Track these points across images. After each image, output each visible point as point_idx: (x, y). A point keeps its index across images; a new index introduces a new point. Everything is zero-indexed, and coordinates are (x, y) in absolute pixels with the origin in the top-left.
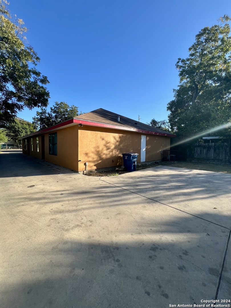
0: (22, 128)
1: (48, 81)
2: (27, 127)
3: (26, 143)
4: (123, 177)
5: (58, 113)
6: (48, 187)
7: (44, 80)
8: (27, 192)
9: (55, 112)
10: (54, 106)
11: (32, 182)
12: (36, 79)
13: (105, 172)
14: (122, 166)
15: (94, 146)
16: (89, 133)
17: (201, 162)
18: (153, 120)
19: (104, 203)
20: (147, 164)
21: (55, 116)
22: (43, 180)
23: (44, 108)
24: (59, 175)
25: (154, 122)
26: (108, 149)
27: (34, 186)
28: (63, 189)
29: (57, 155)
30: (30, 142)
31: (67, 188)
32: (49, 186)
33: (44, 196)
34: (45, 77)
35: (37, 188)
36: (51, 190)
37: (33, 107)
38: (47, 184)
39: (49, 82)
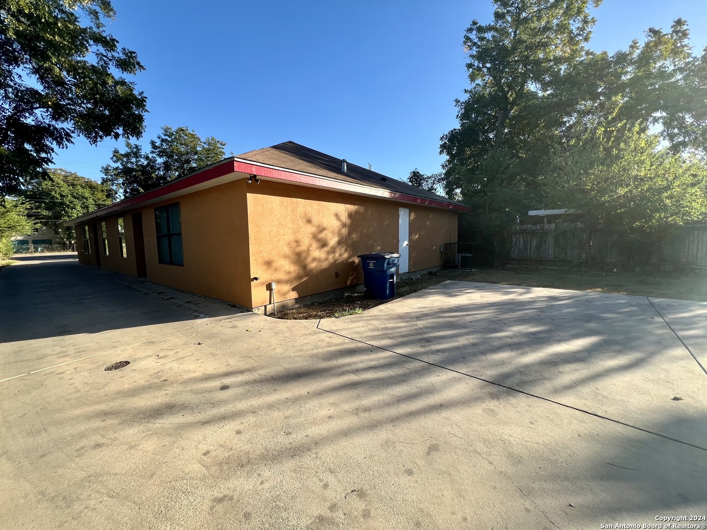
0: (72, 195)
1: (138, 63)
2: (87, 195)
3: (88, 236)
4: (376, 318)
5: (170, 156)
6: (175, 365)
7: (128, 63)
8: (107, 389)
9: (162, 153)
10: (159, 138)
11: (119, 350)
12: (105, 59)
13: (321, 303)
14: (360, 286)
15: (289, 237)
16: (275, 201)
17: (526, 268)
18: (414, 172)
19: (366, 409)
20: (413, 277)
21: (164, 163)
22: (153, 343)
23: (133, 140)
24: (199, 321)
25: (416, 177)
26: (323, 244)
27: (127, 363)
28: (223, 369)
29: (182, 265)
30: (99, 233)
31: (235, 363)
32: (177, 360)
33: (167, 400)
34: (130, 52)
35: (141, 371)
36: (186, 377)
37: (101, 137)
38: (169, 353)
39: (142, 67)
